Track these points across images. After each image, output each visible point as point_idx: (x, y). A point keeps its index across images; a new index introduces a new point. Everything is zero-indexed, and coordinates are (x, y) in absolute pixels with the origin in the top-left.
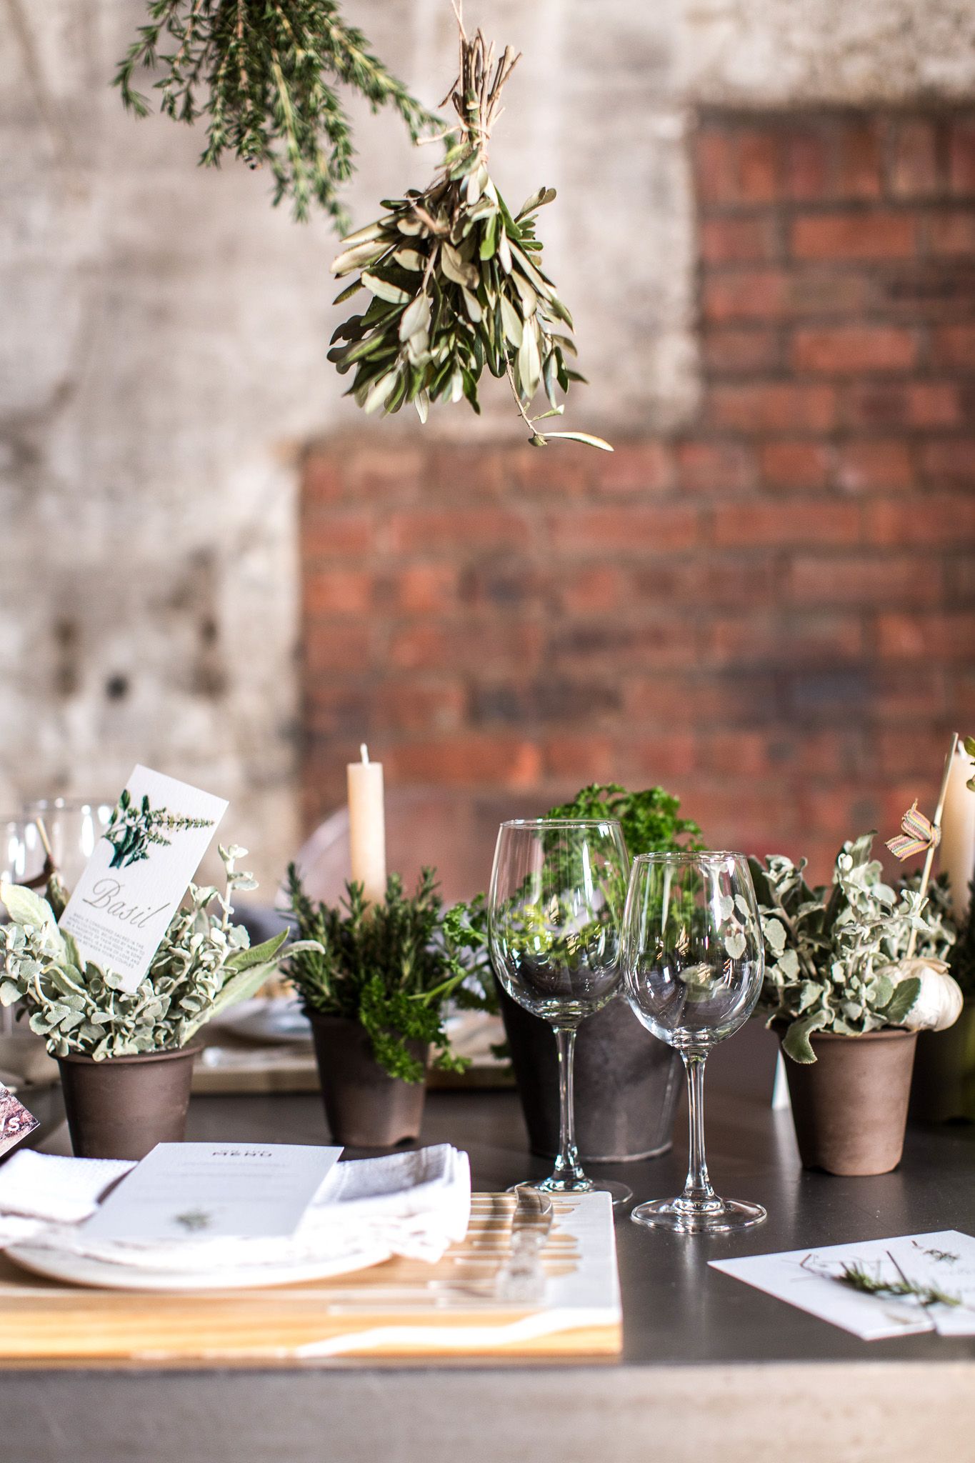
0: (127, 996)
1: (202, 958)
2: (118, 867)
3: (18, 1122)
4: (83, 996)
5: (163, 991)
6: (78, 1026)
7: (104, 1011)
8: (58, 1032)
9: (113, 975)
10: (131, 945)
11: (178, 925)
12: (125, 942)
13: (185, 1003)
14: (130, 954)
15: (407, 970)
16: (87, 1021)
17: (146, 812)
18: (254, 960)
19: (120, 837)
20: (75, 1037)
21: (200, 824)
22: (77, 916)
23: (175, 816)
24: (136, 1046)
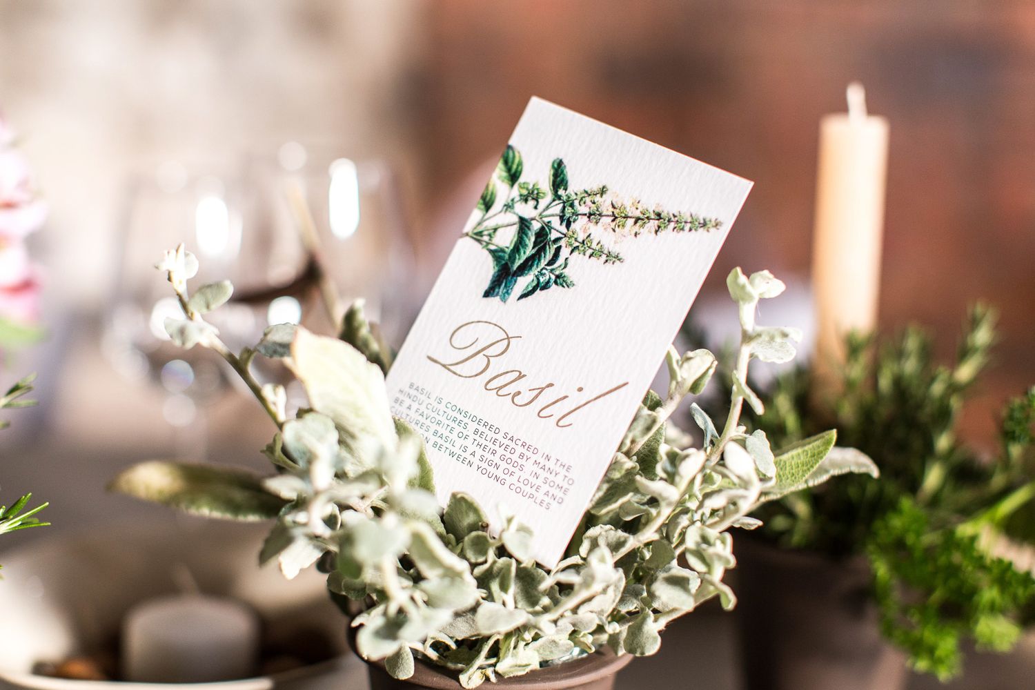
2: (504, 300)
10: (542, 461)
12: (529, 454)
14: (541, 479)
17: (561, 192)
19: (506, 239)
21: (689, 225)
22: (417, 389)
23: (628, 204)
24: (536, 653)
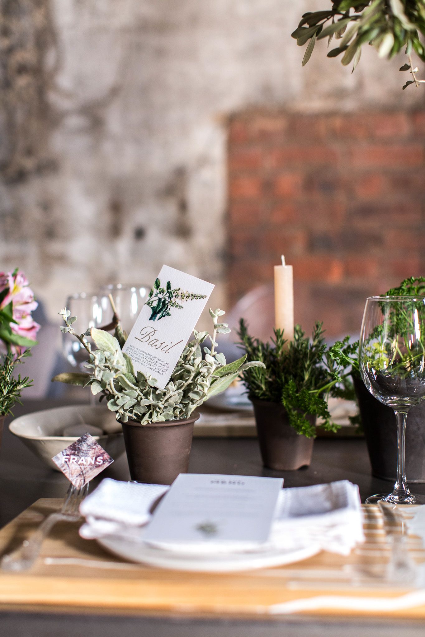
0: (160, 391)
1: (201, 370)
2: (154, 320)
3: (102, 460)
4: (136, 390)
5: (178, 388)
6: (133, 406)
7: (147, 398)
8: (122, 409)
9: (152, 379)
10: (161, 362)
11: (188, 352)
12: (158, 361)
13: (191, 395)
14: (161, 367)
15: (307, 377)
16: (138, 404)
17: (169, 290)
18: (227, 371)
19: (155, 304)
20: (131, 412)
21: (199, 297)
22: (132, 346)
23: (185, 293)
24: (164, 417)
